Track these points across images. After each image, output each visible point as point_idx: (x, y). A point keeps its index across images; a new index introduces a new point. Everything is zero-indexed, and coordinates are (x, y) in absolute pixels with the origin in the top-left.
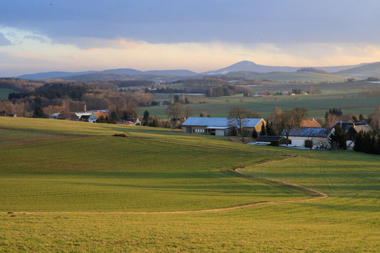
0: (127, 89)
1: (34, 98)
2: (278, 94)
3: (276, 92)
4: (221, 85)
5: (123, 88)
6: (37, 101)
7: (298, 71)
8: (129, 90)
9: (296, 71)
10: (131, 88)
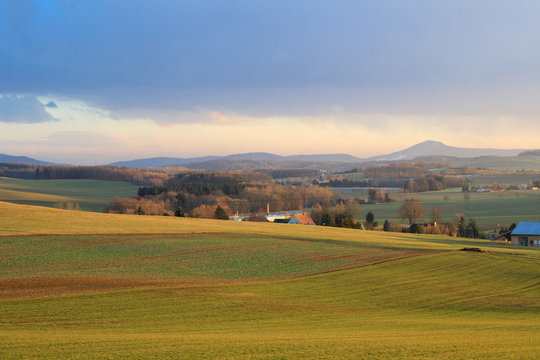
0: (285, 180)
1: (175, 194)
2: (512, 188)
3: (508, 185)
4: (423, 175)
5: (280, 181)
6: (180, 198)
7: (521, 155)
8: (288, 183)
9: (516, 155)
10: (292, 180)
